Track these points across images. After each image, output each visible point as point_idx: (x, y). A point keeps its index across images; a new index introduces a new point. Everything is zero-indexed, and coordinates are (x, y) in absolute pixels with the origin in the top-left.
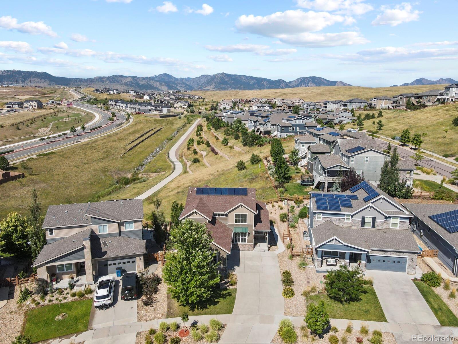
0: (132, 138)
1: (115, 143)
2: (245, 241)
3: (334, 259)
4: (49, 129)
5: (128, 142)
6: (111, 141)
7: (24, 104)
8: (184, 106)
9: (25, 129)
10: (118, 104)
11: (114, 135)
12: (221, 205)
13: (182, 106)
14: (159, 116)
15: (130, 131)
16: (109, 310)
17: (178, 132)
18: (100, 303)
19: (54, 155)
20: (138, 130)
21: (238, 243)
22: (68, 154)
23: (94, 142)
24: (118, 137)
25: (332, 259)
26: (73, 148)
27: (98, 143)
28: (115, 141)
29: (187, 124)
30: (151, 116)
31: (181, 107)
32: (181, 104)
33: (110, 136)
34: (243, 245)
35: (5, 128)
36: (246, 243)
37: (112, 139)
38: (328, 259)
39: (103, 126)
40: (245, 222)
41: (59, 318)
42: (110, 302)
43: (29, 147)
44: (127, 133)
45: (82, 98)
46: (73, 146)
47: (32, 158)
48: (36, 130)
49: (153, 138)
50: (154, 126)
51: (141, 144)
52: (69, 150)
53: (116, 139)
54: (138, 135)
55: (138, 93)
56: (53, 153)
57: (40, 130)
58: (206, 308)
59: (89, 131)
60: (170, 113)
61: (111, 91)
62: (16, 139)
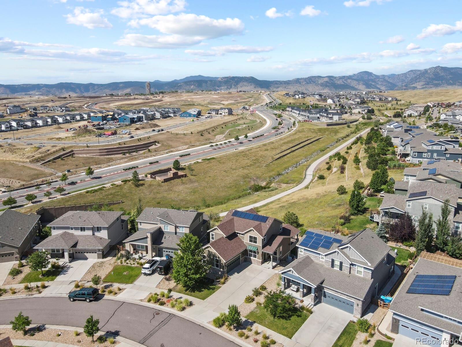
0: (284, 148)
1: (266, 152)
2: (256, 257)
3: (297, 287)
4: (224, 135)
5: (278, 151)
6: (264, 150)
7: (219, 111)
8: (363, 112)
9: (207, 135)
10: (293, 111)
11: (269, 144)
12: (243, 226)
13: (361, 112)
14: (326, 124)
15: (286, 141)
16: (148, 277)
17: (337, 142)
18: (143, 271)
19: (214, 160)
20: (294, 140)
21: (251, 258)
22: (224, 160)
23: (249, 150)
24: (272, 146)
25: (296, 286)
26: (230, 155)
27: (252, 151)
28: (267, 150)
29: (353, 133)
30: (317, 125)
31: (359, 112)
32: (360, 110)
33: (265, 145)
34: (254, 260)
35: (193, 135)
36: (256, 259)
37: (265, 147)
38: (293, 285)
39: (265, 135)
40: (256, 243)
41: (125, 273)
42: (149, 272)
43: (201, 152)
44: (282, 142)
45: (269, 103)
46: (230, 153)
47: (197, 162)
48: (214, 137)
49: (306, 147)
50: (314, 135)
51: (291, 154)
52: (226, 156)
53: (269, 148)
54: (291, 145)
55: (322, 97)
56: (213, 158)
57: (216, 137)
58: (194, 292)
59: (251, 139)
60: (341, 121)
61: (296, 96)
62: (198, 143)
